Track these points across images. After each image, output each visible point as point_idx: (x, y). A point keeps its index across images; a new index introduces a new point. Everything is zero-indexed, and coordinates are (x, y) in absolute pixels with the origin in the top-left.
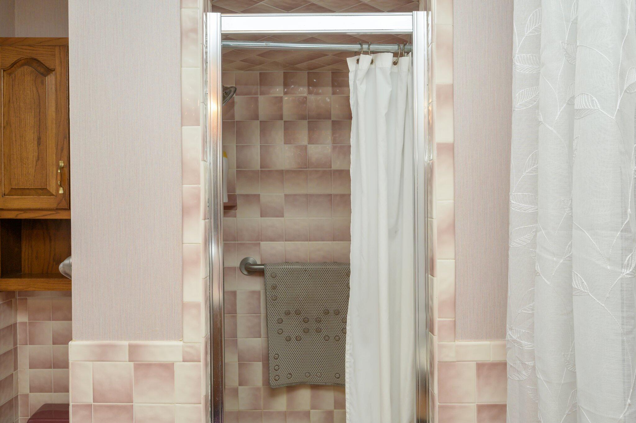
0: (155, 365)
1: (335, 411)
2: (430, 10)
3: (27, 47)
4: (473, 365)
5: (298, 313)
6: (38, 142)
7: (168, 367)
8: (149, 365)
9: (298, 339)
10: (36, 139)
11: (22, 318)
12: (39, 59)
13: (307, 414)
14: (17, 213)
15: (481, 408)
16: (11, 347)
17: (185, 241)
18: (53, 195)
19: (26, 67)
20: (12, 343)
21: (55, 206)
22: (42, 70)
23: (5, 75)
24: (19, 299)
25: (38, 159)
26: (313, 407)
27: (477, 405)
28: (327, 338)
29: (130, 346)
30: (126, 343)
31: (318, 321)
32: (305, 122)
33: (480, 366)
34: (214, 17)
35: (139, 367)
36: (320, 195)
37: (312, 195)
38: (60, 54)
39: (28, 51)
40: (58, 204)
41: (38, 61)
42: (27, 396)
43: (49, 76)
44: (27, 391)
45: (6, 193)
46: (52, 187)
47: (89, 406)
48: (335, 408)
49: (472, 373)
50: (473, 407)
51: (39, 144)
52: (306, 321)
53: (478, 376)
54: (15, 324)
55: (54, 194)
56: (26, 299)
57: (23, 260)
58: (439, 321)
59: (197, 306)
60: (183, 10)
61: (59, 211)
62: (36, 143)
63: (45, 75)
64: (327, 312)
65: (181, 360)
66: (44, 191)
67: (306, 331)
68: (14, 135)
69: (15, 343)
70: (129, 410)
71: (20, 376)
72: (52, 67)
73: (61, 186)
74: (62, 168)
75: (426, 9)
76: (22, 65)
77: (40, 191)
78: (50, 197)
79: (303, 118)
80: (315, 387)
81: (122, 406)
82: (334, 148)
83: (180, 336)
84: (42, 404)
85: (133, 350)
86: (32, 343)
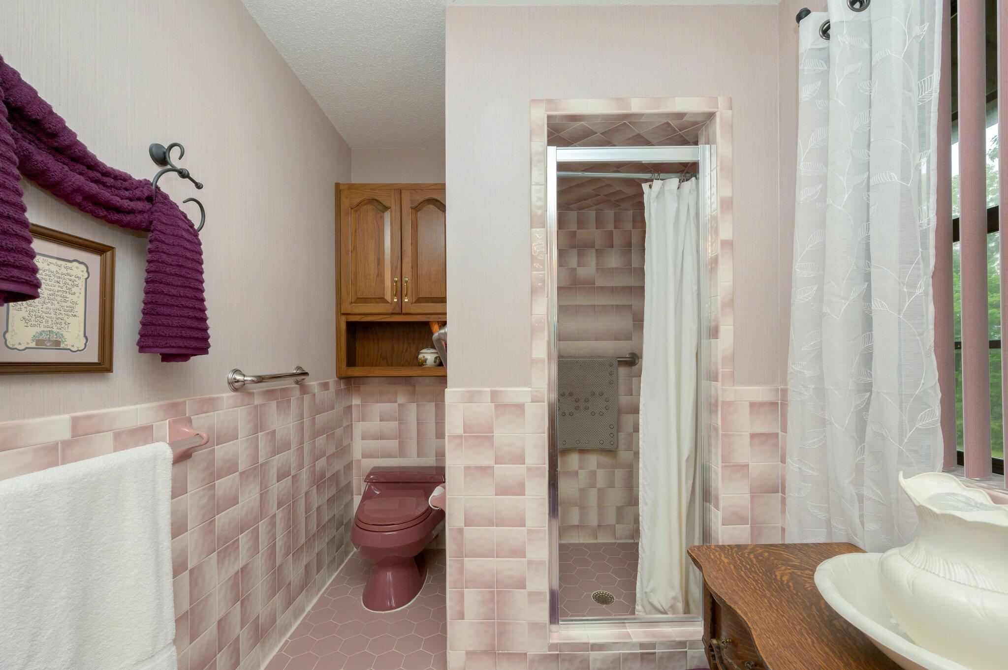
0: (511, 405)
1: (598, 470)
2: (715, 142)
3: (369, 191)
4: (747, 404)
5: (571, 394)
6: (378, 262)
7: (520, 407)
8: (506, 406)
9: (571, 414)
10: (376, 260)
11: (356, 401)
12: (379, 200)
13: (576, 473)
14: (361, 316)
15: (753, 436)
16: (349, 423)
17: (533, 313)
18: (389, 303)
19: (369, 205)
20: (350, 421)
21: (390, 311)
22: (381, 208)
23: (353, 212)
24: (354, 387)
25: (378, 276)
26: (581, 468)
27: (750, 434)
28: (593, 414)
29: (492, 391)
30: (488, 389)
31: (587, 400)
32: (575, 251)
33: (752, 405)
34: (552, 150)
35: (497, 407)
36: (587, 306)
37: (580, 306)
38: (395, 196)
39: (370, 193)
40: (393, 309)
41: (379, 202)
42: (359, 461)
43: (386, 213)
44: (360, 457)
45: (353, 302)
46: (388, 297)
47: (460, 437)
48: (597, 469)
49: (746, 409)
50: (748, 434)
51: (378, 264)
52: (577, 401)
53: (751, 412)
54: (352, 405)
55: (390, 301)
56: (359, 387)
57: (357, 357)
58: (722, 371)
59: (542, 361)
60: (532, 142)
61: (393, 316)
62: (376, 263)
63: (383, 212)
64: (593, 394)
65: (530, 400)
66: (382, 300)
67: (577, 408)
68: (359, 257)
69: (352, 421)
70: (490, 439)
71: (354, 445)
72: (388, 205)
73: (395, 295)
74: (396, 282)
75: (707, 142)
76: (365, 205)
77: (379, 300)
78: (386, 304)
79: (574, 247)
80: (582, 451)
81: (485, 436)
82: (597, 269)
83: (528, 383)
84: (372, 467)
85: (494, 394)
86: (364, 420)
